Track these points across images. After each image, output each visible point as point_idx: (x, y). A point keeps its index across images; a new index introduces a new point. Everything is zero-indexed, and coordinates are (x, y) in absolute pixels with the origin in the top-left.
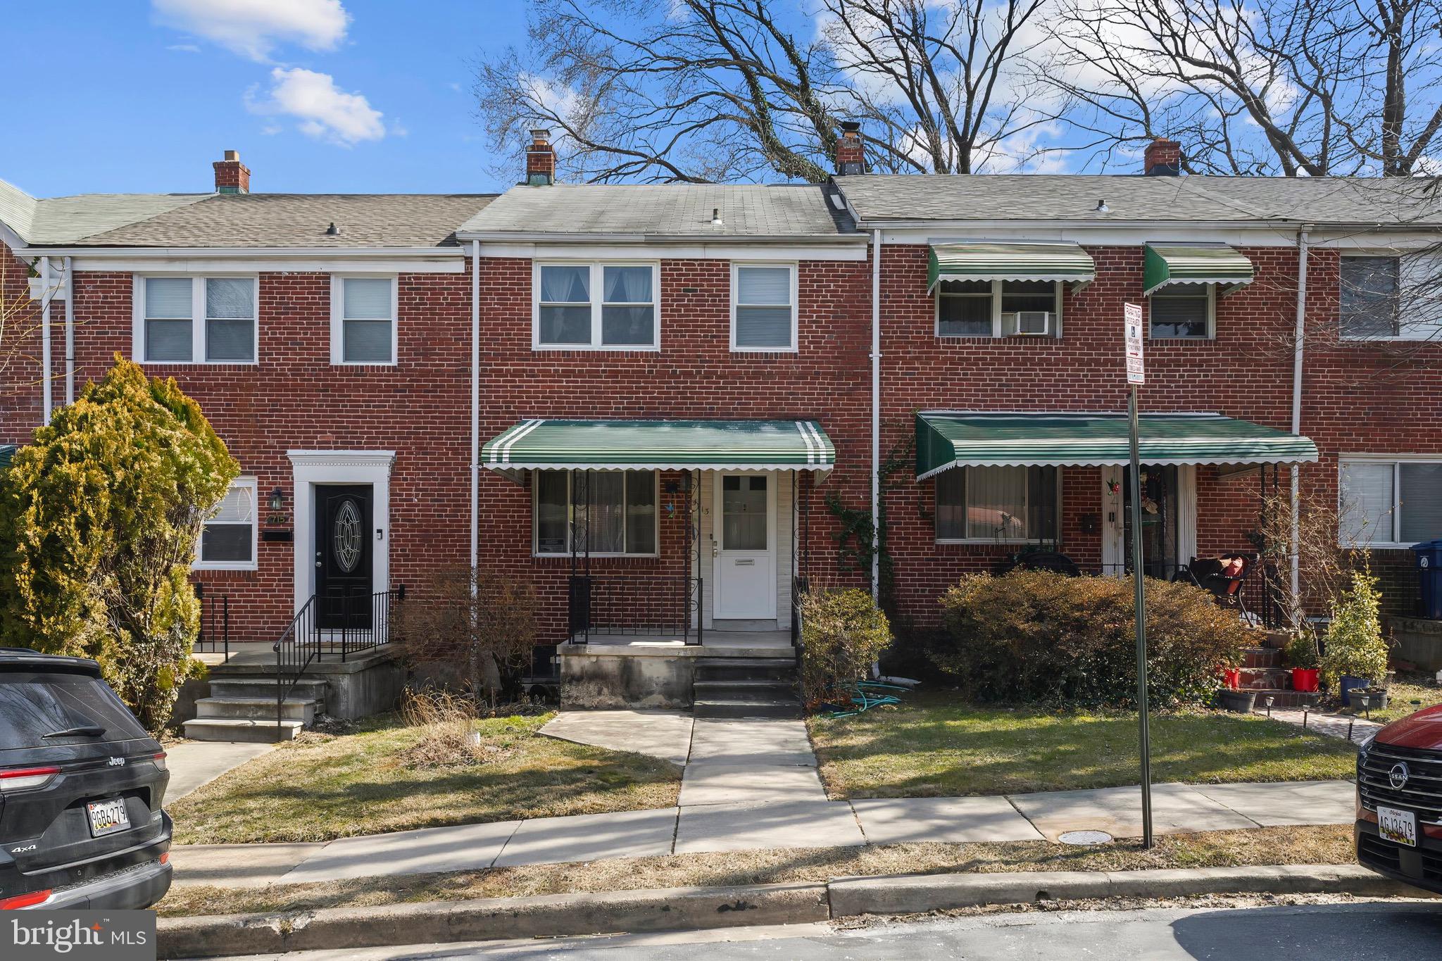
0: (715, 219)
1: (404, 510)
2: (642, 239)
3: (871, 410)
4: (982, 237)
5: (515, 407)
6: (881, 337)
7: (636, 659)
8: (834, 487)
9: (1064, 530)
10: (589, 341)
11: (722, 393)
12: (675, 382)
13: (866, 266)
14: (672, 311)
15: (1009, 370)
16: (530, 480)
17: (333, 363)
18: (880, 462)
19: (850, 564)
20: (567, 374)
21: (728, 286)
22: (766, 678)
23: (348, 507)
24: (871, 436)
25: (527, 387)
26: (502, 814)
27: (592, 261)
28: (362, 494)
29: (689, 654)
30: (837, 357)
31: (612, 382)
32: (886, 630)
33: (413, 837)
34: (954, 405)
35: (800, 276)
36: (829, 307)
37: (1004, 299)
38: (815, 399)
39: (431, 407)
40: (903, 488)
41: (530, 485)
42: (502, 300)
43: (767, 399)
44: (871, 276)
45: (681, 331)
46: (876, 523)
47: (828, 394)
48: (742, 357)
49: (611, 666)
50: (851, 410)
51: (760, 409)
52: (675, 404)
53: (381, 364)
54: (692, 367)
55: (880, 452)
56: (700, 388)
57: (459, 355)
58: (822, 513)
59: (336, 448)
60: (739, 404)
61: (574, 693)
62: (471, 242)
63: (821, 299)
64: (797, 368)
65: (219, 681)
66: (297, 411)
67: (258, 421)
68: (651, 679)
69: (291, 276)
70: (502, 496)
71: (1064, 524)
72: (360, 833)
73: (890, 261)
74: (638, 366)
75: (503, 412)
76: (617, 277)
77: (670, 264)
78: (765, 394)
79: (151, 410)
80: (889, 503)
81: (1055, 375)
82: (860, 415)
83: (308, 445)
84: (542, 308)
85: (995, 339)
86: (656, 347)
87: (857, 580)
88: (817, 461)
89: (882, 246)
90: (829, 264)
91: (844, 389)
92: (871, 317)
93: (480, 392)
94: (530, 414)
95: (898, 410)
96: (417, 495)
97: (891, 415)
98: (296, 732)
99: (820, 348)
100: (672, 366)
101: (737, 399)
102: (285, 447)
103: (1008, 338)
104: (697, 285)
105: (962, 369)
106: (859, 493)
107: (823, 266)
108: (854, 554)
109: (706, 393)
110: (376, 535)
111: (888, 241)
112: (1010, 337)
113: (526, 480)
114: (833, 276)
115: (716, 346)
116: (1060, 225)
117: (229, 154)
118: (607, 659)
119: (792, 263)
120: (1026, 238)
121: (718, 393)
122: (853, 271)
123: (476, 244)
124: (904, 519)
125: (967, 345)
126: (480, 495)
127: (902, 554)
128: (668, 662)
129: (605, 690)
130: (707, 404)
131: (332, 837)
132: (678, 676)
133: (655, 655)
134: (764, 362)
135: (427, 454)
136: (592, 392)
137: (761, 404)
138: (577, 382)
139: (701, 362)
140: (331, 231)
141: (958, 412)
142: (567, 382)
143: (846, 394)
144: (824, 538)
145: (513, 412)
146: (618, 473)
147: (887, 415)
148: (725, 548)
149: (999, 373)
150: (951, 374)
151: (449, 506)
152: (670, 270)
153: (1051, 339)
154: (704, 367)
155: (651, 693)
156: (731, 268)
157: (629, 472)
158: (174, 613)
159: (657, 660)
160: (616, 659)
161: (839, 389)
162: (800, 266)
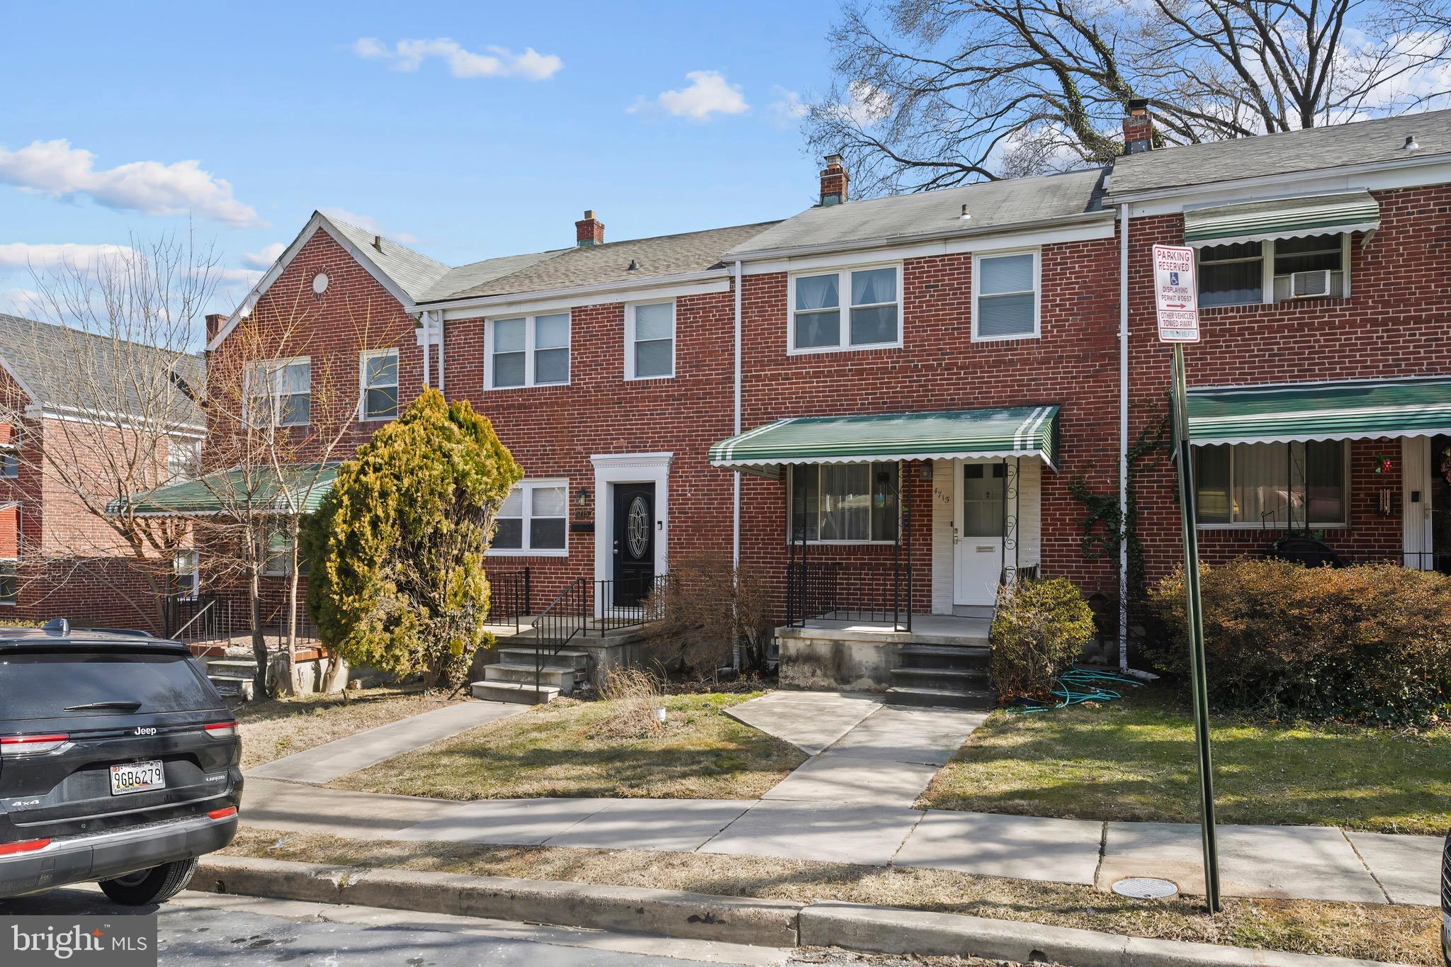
0: (964, 214)
1: (680, 504)
2: (884, 242)
3: (1119, 391)
4: (1248, 196)
5: (772, 408)
6: (1130, 315)
7: (847, 643)
8: (1078, 472)
9: (1352, 512)
10: (838, 343)
11: (963, 384)
12: (917, 376)
13: (1114, 243)
14: (914, 307)
15: (1282, 338)
16: (785, 474)
17: (626, 379)
18: (1129, 444)
19: (1096, 551)
20: (816, 375)
21: (970, 278)
22: (968, 667)
23: (638, 502)
24: (1119, 418)
25: (783, 389)
26: (607, 791)
27: (841, 268)
28: (646, 490)
29: (896, 640)
30: (1081, 340)
31: (859, 380)
32: (1089, 622)
33: (525, 805)
34: (1215, 381)
35: (1043, 260)
36: (1074, 288)
37: (1277, 261)
38: (1058, 384)
39: (702, 412)
40: (1155, 471)
41: (785, 478)
42: (762, 312)
43: (1008, 386)
44: (1119, 253)
45: (923, 327)
46: (1124, 508)
47: (1073, 378)
48: (982, 347)
49: (823, 649)
50: (1097, 392)
51: (1001, 397)
52: (917, 396)
53: (662, 377)
54: (933, 360)
55: (1129, 434)
56: (941, 380)
57: (724, 364)
58: (1066, 499)
59: (628, 452)
60: (979, 393)
61: (790, 673)
62: (734, 263)
63: (1065, 281)
64: (1040, 353)
65: (506, 650)
66: (598, 421)
67: (570, 432)
68: (860, 663)
69: (595, 308)
70: (761, 489)
71: (1353, 506)
72: (495, 796)
73: (1140, 235)
74: (881, 363)
75: (762, 414)
76: (866, 281)
77: (913, 263)
78: (1007, 381)
79: (443, 428)
80: (1139, 487)
81: (1339, 340)
82: (1107, 397)
83: (606, 451)
84: (797, 316)
85: (1263, 307)
86: (900, 344)
87: (1104, 567)
88: (1023, 447)
89: (1131, 220)
90: (1074, 246)
91: (1089, 371)
92: (1119, 295)
93: (742, 396)
94: (783, 414)
95: (1150, 389)
96: (690, 490)
97: (1142, 395)
98: (550, 697)
99: (1064, 331)
100: (913, 361)
101: (977, 388)
102: (589, 452)
103: (1282, 304)
104: (938, 281)
105: (1224, 342)
106: (1106, 477)
107: (1067, 248)
108: (1099, 540)
109: (947, 384)
110: (657, 526)
111: (1138, 213)
112: (1283, 302)
113: (781, 474)
114: (1078, 257)
115: (957, 338)
116: (1345, 171)
117: (588, 214)
118: (820, 642)
119: (1034, 248)
120: (1302, 191)
121: (959, 384)
122: (1100, 250)
123: (738, 263)
124: (1157, 503)
125: (1230, 314)
126: (741, 489)
127: (1155, 540)
128: (877, 647)
129: (818, 672)
130: (948, 395)
131: (475, 798)
132: (887, 661)
133: (864, 640)
134: (1005, 350)
135: (698, 454)
136: (840, 391)
137: (1002, 392)
138: (826, 382)
139: (942, 354)
140: (632, 267)
141: (1220, 388)
142: (817, 382)
143: (1091, 377)
144: (1068, 525)
145: (770, 413)
146: (864, 465)
147: (1136, 395)
148: (966, 535)
149: (1269, 342)
150: (1211, 348)
151: (716, 499)
152: (913, 268)
153: (1335, 301)
154: (944, 359)
155: (860, 677)
156: (972, 260)
157: (875, 464)
158: (466, 594)
159: (866, 645)
160: (828, 642)
161: (1083, 372)
162: (1043, 250)
